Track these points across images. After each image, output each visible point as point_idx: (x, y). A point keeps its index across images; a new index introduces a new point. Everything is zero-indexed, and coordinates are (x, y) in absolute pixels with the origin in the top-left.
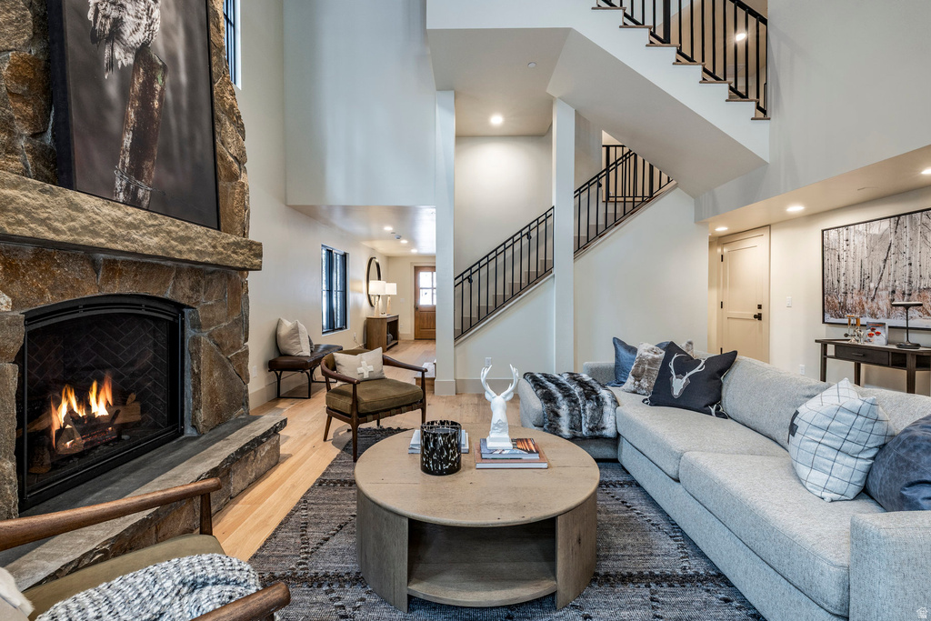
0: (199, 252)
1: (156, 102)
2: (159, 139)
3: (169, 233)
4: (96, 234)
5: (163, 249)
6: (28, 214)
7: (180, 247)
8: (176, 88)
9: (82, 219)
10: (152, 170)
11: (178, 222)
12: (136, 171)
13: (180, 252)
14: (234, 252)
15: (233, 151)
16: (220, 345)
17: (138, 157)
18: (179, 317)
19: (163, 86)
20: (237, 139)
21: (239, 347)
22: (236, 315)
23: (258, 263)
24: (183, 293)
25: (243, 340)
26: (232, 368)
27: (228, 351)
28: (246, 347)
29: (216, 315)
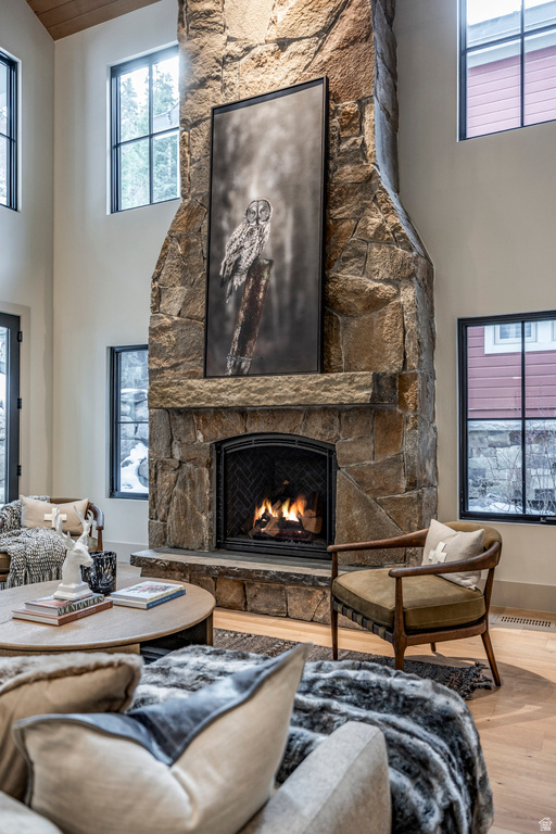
1: (261, 295)
2: (262, 320)
3: (249, 389)
4: (200, 400)
5: (242, 401)
6: (171, 397)
7: (259, 397)
8: (279, 274)
9: (193, 394)
10: (253, 346)
11: (258, 378)
12: (242, 352)
13: (259, 401)
14: (326, 390)
15: (383, 274)
16: (360, 483)
17: (243, 341)
18: (332, 452)
19: (269, 278)
20: (393, 256)
21: (396, 491)
22: (391, 454)
23: (363, 395)
24: (315, 431)
25: (403, 484)
26: (382, 512)
27: (376, 492)
28: (414, 494)
29: (355, 451)
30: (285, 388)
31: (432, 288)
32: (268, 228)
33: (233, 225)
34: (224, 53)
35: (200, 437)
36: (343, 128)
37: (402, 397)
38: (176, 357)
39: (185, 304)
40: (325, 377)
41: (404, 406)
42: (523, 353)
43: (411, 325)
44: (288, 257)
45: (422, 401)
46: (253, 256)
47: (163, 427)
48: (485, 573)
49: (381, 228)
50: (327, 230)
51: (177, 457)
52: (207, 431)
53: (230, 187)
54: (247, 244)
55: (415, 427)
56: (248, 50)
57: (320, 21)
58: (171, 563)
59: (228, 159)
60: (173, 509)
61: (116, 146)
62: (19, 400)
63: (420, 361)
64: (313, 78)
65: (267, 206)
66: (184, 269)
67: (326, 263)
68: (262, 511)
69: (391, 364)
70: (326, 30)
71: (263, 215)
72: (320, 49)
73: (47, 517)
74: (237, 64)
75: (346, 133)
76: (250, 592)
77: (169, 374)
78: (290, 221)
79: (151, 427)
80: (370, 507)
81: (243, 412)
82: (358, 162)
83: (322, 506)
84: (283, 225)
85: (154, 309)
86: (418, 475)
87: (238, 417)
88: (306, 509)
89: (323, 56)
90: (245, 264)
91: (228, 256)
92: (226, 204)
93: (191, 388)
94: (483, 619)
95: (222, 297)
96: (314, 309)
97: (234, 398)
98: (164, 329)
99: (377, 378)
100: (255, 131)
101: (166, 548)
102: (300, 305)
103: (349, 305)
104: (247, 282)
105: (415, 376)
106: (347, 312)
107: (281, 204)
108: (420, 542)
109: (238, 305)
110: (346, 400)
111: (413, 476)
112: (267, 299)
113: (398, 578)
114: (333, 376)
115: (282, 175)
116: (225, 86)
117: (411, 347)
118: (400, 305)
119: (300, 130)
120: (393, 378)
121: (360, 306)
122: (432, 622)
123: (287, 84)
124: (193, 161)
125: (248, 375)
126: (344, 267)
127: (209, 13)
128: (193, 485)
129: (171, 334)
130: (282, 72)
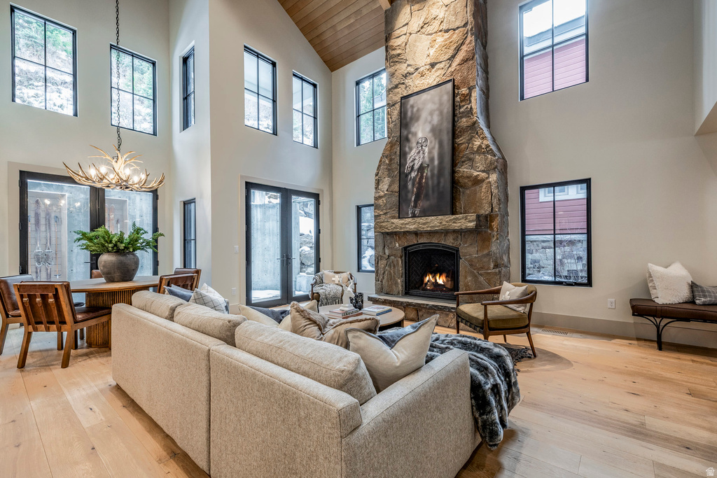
0: (431, 227)
1: (424, 181)
2: (424, 192)
3: (419, 223)
5: (416, 228)
6: (384, 227)
7: (423, 226)
8: (432, 171)
9: (394, 226)
10: (421, 203)
11: (423, 218)
12: (415, 206)
13: (423, 228)
14: (454, 223)
15: (481, 168)
16: (471, 265)
17: (416, 201)
18: (458, 251)
19: (427, 173)
20: (486, 160)
21: (488, 269)
22: (486, 252)
23: (472, 225)
24: (449, 241)
25: (492, 266)
26: (481, 279)
27: (478, 269)
28: (497, 270)
29: (469, 251)
30: (435, 222)
31: (506, 173)
32: (426, 150)
33: (411, 149)
34: (406, 72)
35: (397, 245)
36: (461, 101)
37: (491, 225)
38: (386, 209)
39: (390, 186)
40: (454, 216)
41: (492, 229)
42: (554, 201)
43: (495, 191)
44: (436, 162)
45: (501, 227)
46: (420, 163)
47: (380, 240)
48: (528, 305)
49: (480, 147)
50: (454, 149)
51: (387, 254)
52: (400, 242)
53: (409, 132)
54: (417, 158)
55: (497, 239)
56: (417, 69)
57: (451, 52)
58: (385, 300)
59: (408, 119)
60: (386, 277)
61: (358, 116)
62: (319, 230)
63: (500, 208)
64: (447, 79)
65: (426, 140)
66: (389, 170)
67: (454, 164)
68: (427, 279)
69: (486, 210)
70: (453, 57)
71: (424, 144)
72: (450, 66)
73: (333, 279)
74: (412, 76)
75: (463, 104)
76: (420, 313)
77: (383, 217)
78: (437, 146)
79: (375, 241)
80: (476, 276)
81: (416, 233)
82: (469, 117)
83: (454, 276)
84: (433, 148)
85: (376, 188)
86: (499, 261)
87: (414, 235)
88: (446, 277)
89: (452, 69)
90: (416, 167)
91: (409, 164)
92: (408, 140)
93: (393, 223)
94: (528, 326)
95: (407, 182)
96: (448, 186)
97: (412, 227)
98: (380, 197)
99: (478, 217)
100: (420, 106)
101: (382, 294)
102: (442, 185)
103: (465, 183)
104: (418, 174)
105: (497, 215)
106: (464, 187)
107: (433, 139)
108: (498, 292)
109: (413, 185)
110: (463, 227)
111: (496, 262)
112: (427, 182)
113: (485, 306)
114: (457, 216)
115: (433, 125)
116: (406, 87)
117: (495, 202)
118: (490, 182)
119: (441, 104)
120: (486, 217)
121: (470, 184)
122: (501, 325)
123: (435, 83)
124: (392, 122)
125: (418, 217)
126: (462, 166)
127: (399, 55)
128: (394, 266)
129: (384, 199)
130: (433, 78)
